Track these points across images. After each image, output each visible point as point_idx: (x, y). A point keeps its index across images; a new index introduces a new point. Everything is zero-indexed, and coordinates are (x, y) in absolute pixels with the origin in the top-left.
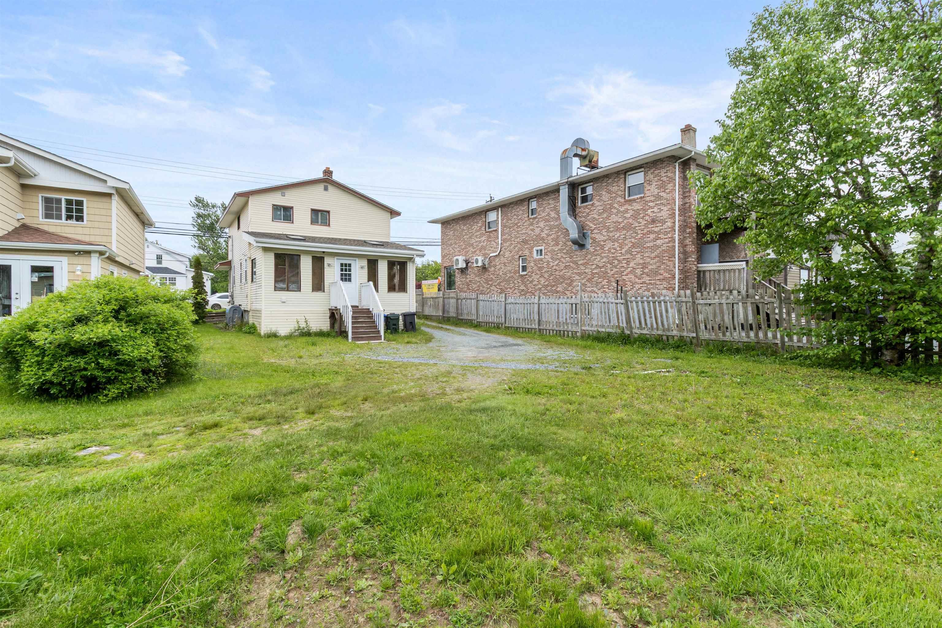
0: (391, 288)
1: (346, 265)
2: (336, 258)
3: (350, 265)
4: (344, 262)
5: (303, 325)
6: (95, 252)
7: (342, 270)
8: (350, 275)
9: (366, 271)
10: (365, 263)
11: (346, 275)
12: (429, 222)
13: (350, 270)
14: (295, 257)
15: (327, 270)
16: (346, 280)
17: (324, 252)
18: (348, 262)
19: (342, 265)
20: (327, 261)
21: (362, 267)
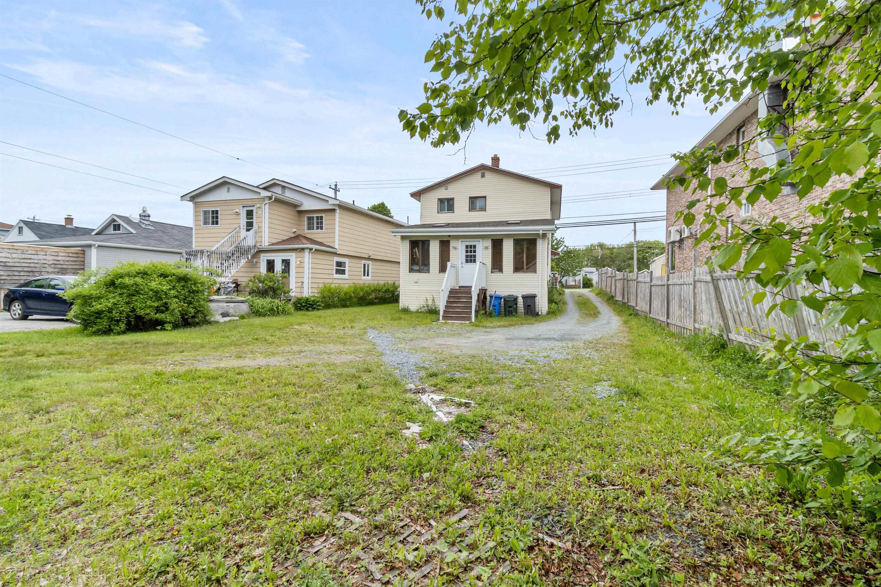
0: (518, 268)
1: (471, 246)
2: (460, 240)
3: (475, 246)
4: (469, 244)
5: (430, 303)
6: (307, 248)
7: (467, 252)
8: (475, 256)
9: (490, 252)
10: (489, 243)
11: (471, 256)
12: (653, 189)
13: (475, 252)
14: (426, 243)
15: (452, 252)
16: (471, 261)
17: (449, 236)
18: (472, 244)
19: (467, 247)
20: (453, 244)
21: (487, 248)
